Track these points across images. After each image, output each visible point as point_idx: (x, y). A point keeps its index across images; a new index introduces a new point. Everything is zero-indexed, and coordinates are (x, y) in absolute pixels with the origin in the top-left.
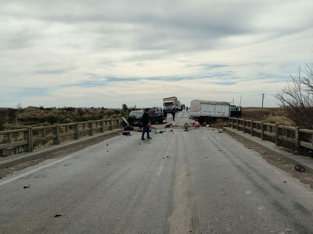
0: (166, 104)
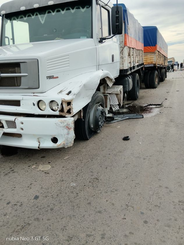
0: (169, 62)
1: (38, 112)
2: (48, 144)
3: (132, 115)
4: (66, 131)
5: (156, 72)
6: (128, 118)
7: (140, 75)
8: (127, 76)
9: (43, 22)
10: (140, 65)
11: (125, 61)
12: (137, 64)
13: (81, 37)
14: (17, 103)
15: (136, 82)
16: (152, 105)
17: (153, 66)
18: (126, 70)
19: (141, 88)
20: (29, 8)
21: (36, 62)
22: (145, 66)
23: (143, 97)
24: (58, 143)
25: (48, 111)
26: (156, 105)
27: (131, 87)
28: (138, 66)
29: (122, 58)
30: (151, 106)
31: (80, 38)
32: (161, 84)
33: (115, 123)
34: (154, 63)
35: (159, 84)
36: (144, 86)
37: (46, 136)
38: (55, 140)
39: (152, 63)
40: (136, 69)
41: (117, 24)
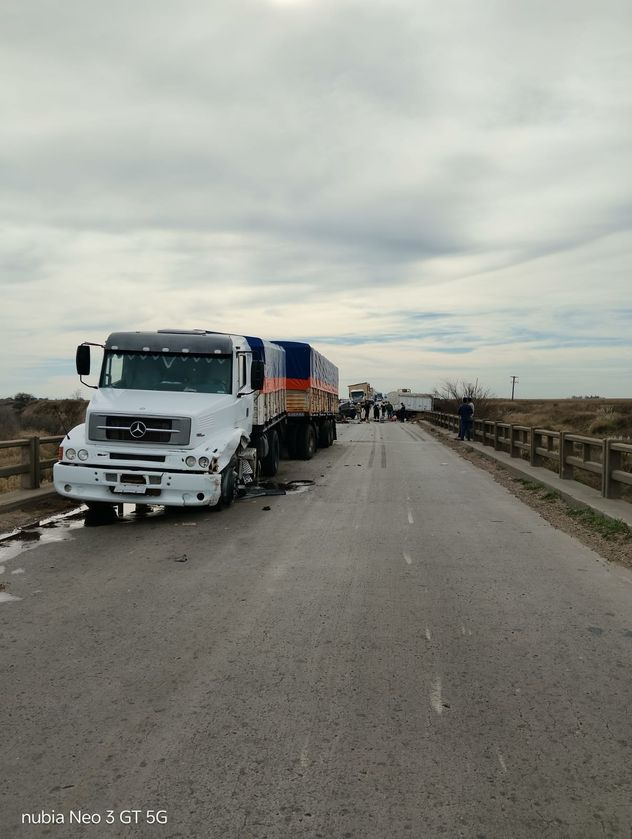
0: (354, 395)
1: (185, 467)
2: (194, 501)
3: (269, 491)
4: (214, 487)
5: (310, 428)
6: (264, 494)
7: (279, 433)
8: (262, 434)
9: (168, 367)
10: (279, 416)
11: (259, 413)
12: (275, 415)
14: (161, 459)
15: (273, 444)
16: (298, 482)
17: (303, 415)
18: (262, 427)
19: (282, 458)
20: (154, 350)
21: (189, 421)
22: (289, 415)
23: (284, 473)
24: (205, 499)
25: (197, 467)
26: (305, 482)
27: (267, 452)
28: (276, 418)
29: (256, 409)
30: (298, 484)
32: (322, 453)
34: (305, 410)
35: (316, 451)
36: (286, 455)
37: (192, 491)
38: (201, 496)
39: (301, 409)
40: (274, 423)
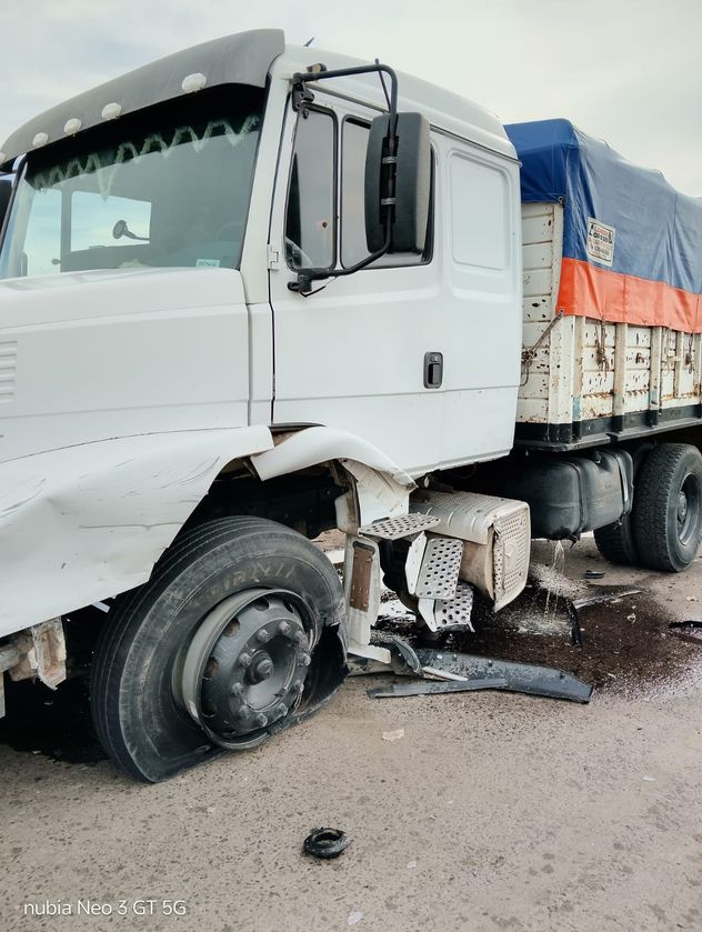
3: (532, 668)
6: (502, 682)
11: (556, 385)
13: (199, 261)
29: (544, 369)
31: (194, 265)
33: (415, 699)
41: (389, 201)
